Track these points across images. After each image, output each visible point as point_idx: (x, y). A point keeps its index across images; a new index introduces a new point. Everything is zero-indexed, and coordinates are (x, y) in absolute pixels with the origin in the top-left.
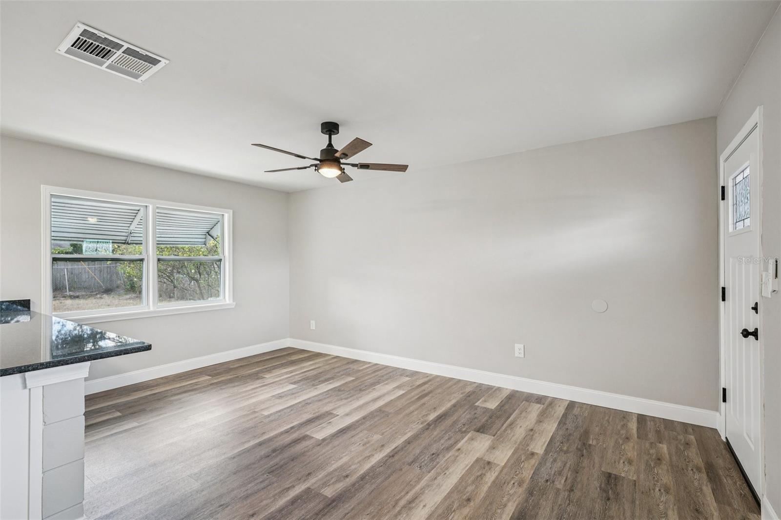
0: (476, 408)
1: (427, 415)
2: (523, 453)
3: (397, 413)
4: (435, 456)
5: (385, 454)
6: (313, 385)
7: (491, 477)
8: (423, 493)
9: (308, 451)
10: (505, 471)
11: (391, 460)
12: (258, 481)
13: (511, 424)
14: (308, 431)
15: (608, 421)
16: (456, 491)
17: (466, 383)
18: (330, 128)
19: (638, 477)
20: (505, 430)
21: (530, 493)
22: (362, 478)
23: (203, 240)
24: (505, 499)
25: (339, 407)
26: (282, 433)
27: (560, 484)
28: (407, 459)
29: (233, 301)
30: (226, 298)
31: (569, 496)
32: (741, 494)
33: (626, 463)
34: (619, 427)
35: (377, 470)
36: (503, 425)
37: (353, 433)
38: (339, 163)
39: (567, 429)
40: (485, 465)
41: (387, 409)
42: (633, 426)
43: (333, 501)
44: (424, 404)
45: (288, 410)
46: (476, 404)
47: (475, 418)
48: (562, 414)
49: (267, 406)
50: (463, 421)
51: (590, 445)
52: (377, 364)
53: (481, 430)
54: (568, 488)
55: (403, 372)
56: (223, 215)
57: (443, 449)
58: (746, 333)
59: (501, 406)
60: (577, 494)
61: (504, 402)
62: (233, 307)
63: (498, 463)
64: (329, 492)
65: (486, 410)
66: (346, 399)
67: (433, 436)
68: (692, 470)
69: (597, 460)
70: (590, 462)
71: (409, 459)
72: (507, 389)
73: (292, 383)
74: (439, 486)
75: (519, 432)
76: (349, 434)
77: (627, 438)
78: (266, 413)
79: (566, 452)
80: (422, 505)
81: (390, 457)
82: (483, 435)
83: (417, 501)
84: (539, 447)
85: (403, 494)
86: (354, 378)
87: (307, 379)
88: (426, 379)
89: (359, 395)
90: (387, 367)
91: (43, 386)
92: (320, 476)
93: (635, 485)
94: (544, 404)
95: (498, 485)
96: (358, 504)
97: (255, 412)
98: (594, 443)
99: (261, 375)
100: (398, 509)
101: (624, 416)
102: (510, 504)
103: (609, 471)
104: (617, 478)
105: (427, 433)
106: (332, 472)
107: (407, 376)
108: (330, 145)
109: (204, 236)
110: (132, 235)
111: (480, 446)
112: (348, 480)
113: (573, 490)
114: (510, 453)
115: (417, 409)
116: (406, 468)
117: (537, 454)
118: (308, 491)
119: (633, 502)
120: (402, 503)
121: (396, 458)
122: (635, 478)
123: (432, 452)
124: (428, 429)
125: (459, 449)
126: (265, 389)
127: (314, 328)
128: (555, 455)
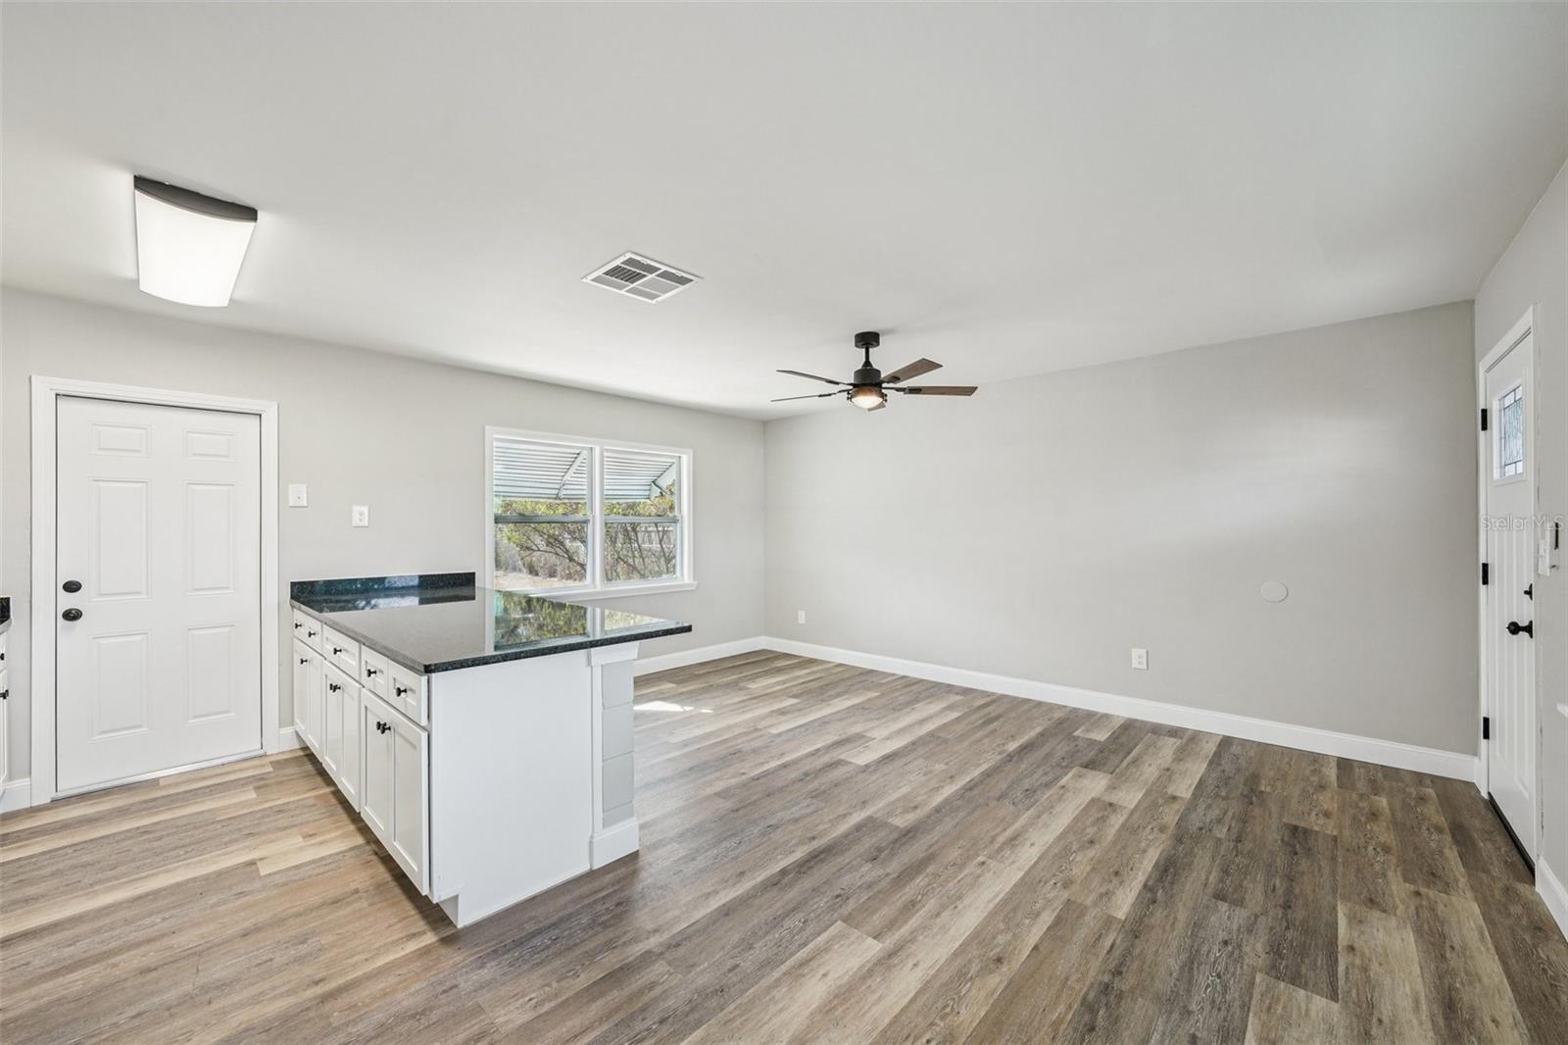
0: (1076, 739)
1: (1003, 744)
2: (1158, 797)
3: (962, 737)
4: (1030, 793)
5: (958, 786)
6: (823, 701)
7: (1117, 821)
8: (1027, 831)
9: (851, 777)
10: (1136, 815)
11: (968, 794)
13: (1134, 761)
14: (842, 754)
15: (1289, 763)
16: (1071, 832)
17: (1052, 707)
18: (867, 340)
19: (1341, 832)
20: (1127, 768)
21: (1179, 839)
22: (938, 810)
23: (647, 493)
24: (1143, 844)
25: (872, 728)
26: (807, 756)
27: (1221, 832)
28: (991, 794)
29: (694, 580)
30: (684, 574)
31: (1236, 846)
32: (1507, 862)
33: (1320, 815)
34: (1307, 772)
36: (1122, 761)
37: (904, 760)
38: (881, 387)
39: (1224, 771)
40: (1104, 808)
41: (942, 734)
42: (1331, 773)
43: (909, 832)
44: (995, 730)
45: (803, 729)
46: (1076, 734)
47: (1078, 751)
48: (1213, 752)
49: (771, 723)
50: (1059, 754)
51: (1262, 792)
52: (904, 677)
53: (1091, 765)
54: (1234, 837)
55: (950, 689)
56: (680, 457)
57: (1039, 785)
58: (1514, 629)
59: (1115, 737)
60: (1248, 845)
61: (1116, 734)
62: (693, 588)
63: (1125, 805)
64: (901, 821)
65: (1092, 743)
66: (878, 719)
67: (1020, 771)
68: (1428, 829)
69: (1274, 809)
70: (1264, 811)
71: (996, 792)
72: (1118, 717)
73: (791, 697)
74: (1046, 825)
75: (1150, 771)
76: (898, 763)
77: (1321, 787)
78: (774, 731)
79: (1226, 798)
80: (1029, 843)
81: (967, 790)
82: (1094, 772)
83: (1021, 839)
84: (1184, 789)
85: (999, 830)
86: (877, 694)
87: (810, 692)
88: (988, 699)
89: (896, 715)
90: (921, 681)
91: (602, 666)
92: (881, 805)
93: (1336, 841)
94: (1181, 738)
95: (1130, 829)
96: (944, 836)
97: (757, 730)
98: (1268, 789)
99: (742, 684)
100: (997, 846)
101: (1315, 759)
102: (1151, 849)
103: (1294, 823)
104: (1306, 832)
105: (1010, 766)
106: (893, 803)
107: (957, 694)
108: (867, 363)
109: (648, 487)
110: (565, 487)
111: (1095, 784)
112: (919, 811)
113: (1241, 841)
114: (1140, 795)
115: (986, 736)
116: (993, 804)
117: (1181, 798)
118: (870, 819)
119: (1333, 859)
120: (1001, 839)
121: (976, 792)
122: (1335, 833)
123: (1026, 788)
124: (1010, 761)
125: (1064, 787)
126: (758, 703)
127: (803, 622)
128: (1209, 801)
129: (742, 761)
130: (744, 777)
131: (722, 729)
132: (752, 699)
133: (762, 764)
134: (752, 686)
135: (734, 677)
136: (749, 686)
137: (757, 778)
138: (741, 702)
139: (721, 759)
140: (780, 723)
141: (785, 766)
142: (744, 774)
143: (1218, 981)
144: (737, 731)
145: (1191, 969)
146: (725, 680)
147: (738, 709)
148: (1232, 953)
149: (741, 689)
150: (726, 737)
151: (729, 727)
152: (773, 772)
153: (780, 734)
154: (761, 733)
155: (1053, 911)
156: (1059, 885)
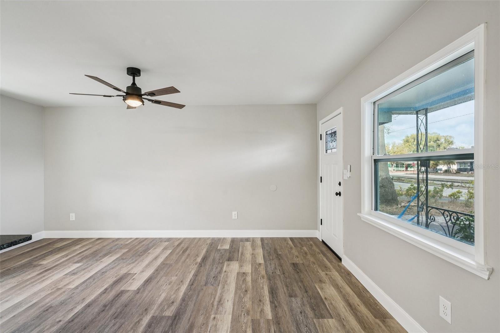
0: (220, 250)
1: (195, 260)
2: (256, 265)
3: (177, 261)
4: (215, 278)
5: (187, 285)
6: (97, 260)
7: (249, 279)
8: (223, 296)
9: (133, 298)
10: (253, 274)
11: (193, 287)
12: (110, 326)
13: (242, 254)
14: (122, 287)
15: (280, 243)
16: (238, 290)
17: (205, 239)
18: (134, 72)
19: (303, 261)
20: (241, 257)
21: (269, 279)
22: (183, 300)
24: (261, 285)
25: (132, 268)
26: (101, 295)
27: (278, 272)
28: (201, 284)
31: (284, 276)
33: (296, 257)
34: (286, 244)
35: (189, 294)
36: (238, 255)
37: (156, 280)
39: (267, 250)
40: (242, 275)
41: (168, 262)
42: (290, 243)
43: (176, 317)
44: (189, 255)
45: (91, 280)
46: (218, 248)
47: (223, 255)
48: (261, 244)
49: (67, 282)
50: (217, 258)
51: (280, 254)
52: (137, 239)
53: (230, 259)
54: (282, 273)
55: (161, 240)
57: (217, 274)
58: (337, 194)
59: (231, 246)
60: (287, 274)
61: (231, 244)
63: (248, 272)
64: (170, 312)
65: (226, 250)
66: (133, 263)
67: (207, 269)
69: (286, 259)
70: (284, 261)
71: (203, 283)
72: (228, 238)
73: (75, 263)
74: (228, 290)
75: (248, 256)
76: (153, 283)
77: (291, 248)
78: (72, 286)
79: (273, 259)
80: (226, 300)
81: (191, 285)
82: (232, 262)
83: (223, 300)
84: (261, 260)
85: (212, 299)
86: (127, 250)
87: (86, 257)
88: (179, 241)
89: (141, 258)
90: (146, 239)
92: (155, 308)
93: (303, 264)
94: (250, 241)
95: (254, 281)
96: (192, 312)
97: (59, 289)
98: (281, 253)
99: (36, 263)
100: (215, 307)
101: (285, 239)
102: (264, 287)
103: (292, 262)
104: (297, 264)
105: (202, 268)
106: (161, 304)
107: (165, 242)
108: (134, 84)
111: (234, 267)
112: (175, 304)
113: (284, 273)
114: (250, 266)
115: (187, 258)
116: (204, 288)
117: (262, 263)
118: (153, 317)
119: (306, 271)
120: (216, 303)
121: (195, 285)
122: (302, 262)
123: (213, 277)
124: (201, 266)
125: (226, 271)
126: (53, 272)
127: (74, 219)
128: (269, 262)
129: (56, 313)
130: (61, 323)
131: (30, 296)
132: (46, 271)
133: (72, 309)
134: (44, 262)
135: (26, 260)
136: (41, 263)
137: (72, 320)
138: (38, 275)
139: (38, 317)
140: (73, 281)
141: (89, 306)
142: (60, 321)
143: (307, 328)
144: (43, 294)
145: (299, 328)
146: (20, 263)
147: (39, 279)
148: (304, 315)
149: (35, 266)
150: (34, 302)
151: (36, 294)
152: (82, 312)
153: (77, 287)
154: (63, 290)
155: (250, 327)
156: (245, 314)
